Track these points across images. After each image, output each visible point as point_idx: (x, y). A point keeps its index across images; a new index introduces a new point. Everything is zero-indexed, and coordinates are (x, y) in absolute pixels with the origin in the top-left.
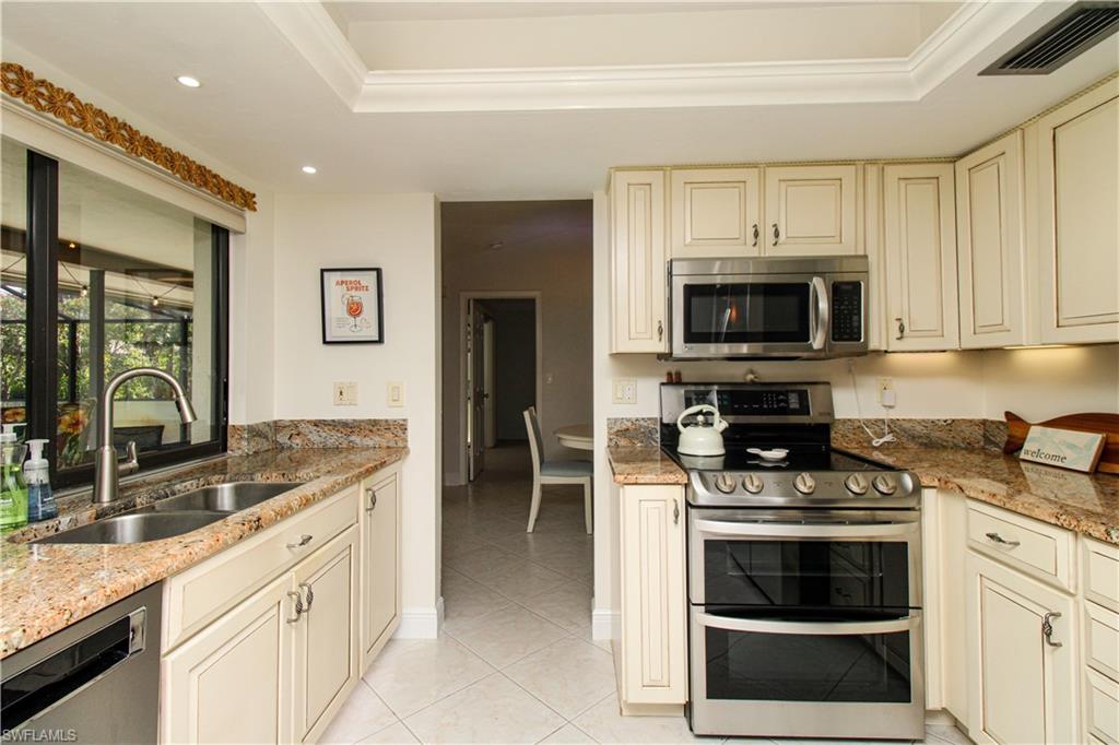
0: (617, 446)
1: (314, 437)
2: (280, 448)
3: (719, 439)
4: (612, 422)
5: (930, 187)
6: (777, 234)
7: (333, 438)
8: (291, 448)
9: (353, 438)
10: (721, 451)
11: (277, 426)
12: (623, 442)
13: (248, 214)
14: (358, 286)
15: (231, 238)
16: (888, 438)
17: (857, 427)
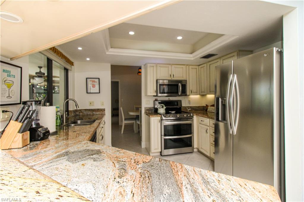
0: (146, 112)
1: (85, 113)
2: (77, 115)
3: (165, 110)
4: (145, 108)
5: (195, 70)
6: (174, 76)
7: (89, 113)
8: (79, 115)
9: (94, 112)
10: (165, 112)
11: (76, 111)
12: (147, 112)
13: (72, 66)
14: (94, 82)
15: (69, 71)
16: (190, 109)
17: (185, 107)
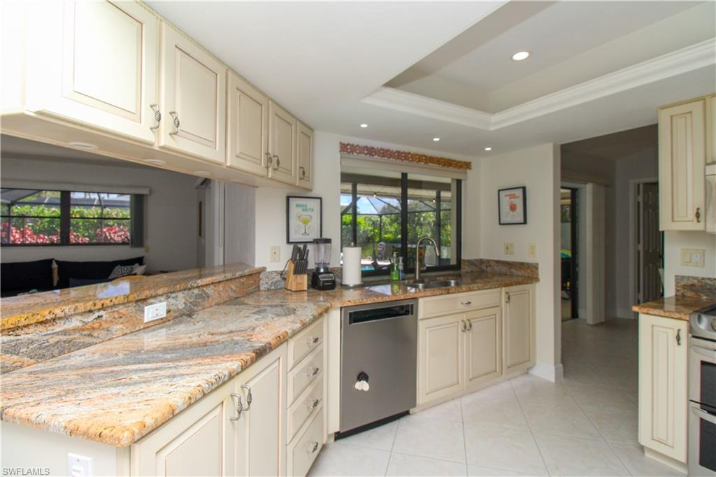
0: (683, 296)
1: (496, 268)
2: (483, 271)
7: (504, 269)
8: (486, 272)
9: (512, 270)
11: (481, 261)
12: (689, 294)
14: (513, 196)
15: (463, 183)
